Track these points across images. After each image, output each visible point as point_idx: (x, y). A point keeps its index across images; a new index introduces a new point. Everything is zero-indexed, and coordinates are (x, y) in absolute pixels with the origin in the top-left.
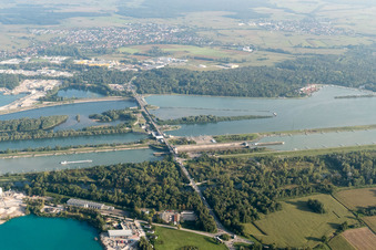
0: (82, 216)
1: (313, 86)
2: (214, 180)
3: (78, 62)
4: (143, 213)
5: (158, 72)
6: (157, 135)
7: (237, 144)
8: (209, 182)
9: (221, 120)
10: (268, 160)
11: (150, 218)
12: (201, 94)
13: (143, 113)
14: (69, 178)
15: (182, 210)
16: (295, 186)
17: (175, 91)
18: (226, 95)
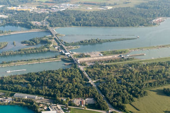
0: (24, 103)
1: (161, 18)
2: (104, 79)
3: (10, 8)
4: (62, 100)
5: (62, 13)
6: (66, 52)
8: (101, 80)
9: (105, 41)
10: (136, 65)
11: (67, 103)
13: (55, 39)
14: (14, 81)
15: (86, 97)
16: (154, 80)
18: (106, 26)
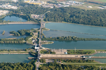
6: (37, 46)
7: (79, 56)
9: (79, 40)
12: (78, 23)
17: (65, 20)
